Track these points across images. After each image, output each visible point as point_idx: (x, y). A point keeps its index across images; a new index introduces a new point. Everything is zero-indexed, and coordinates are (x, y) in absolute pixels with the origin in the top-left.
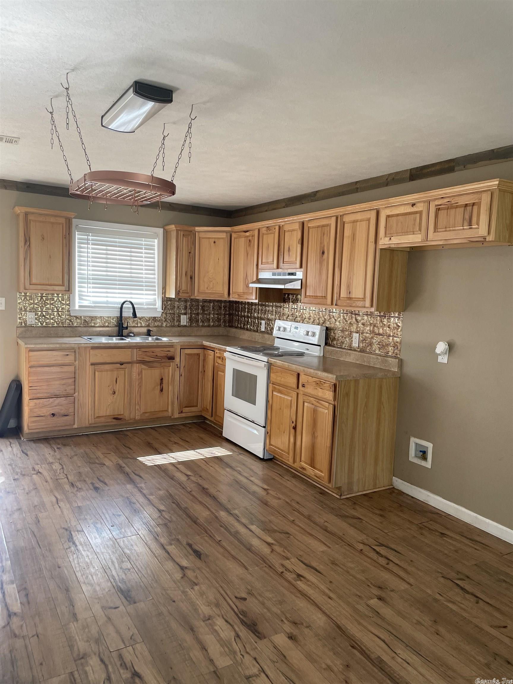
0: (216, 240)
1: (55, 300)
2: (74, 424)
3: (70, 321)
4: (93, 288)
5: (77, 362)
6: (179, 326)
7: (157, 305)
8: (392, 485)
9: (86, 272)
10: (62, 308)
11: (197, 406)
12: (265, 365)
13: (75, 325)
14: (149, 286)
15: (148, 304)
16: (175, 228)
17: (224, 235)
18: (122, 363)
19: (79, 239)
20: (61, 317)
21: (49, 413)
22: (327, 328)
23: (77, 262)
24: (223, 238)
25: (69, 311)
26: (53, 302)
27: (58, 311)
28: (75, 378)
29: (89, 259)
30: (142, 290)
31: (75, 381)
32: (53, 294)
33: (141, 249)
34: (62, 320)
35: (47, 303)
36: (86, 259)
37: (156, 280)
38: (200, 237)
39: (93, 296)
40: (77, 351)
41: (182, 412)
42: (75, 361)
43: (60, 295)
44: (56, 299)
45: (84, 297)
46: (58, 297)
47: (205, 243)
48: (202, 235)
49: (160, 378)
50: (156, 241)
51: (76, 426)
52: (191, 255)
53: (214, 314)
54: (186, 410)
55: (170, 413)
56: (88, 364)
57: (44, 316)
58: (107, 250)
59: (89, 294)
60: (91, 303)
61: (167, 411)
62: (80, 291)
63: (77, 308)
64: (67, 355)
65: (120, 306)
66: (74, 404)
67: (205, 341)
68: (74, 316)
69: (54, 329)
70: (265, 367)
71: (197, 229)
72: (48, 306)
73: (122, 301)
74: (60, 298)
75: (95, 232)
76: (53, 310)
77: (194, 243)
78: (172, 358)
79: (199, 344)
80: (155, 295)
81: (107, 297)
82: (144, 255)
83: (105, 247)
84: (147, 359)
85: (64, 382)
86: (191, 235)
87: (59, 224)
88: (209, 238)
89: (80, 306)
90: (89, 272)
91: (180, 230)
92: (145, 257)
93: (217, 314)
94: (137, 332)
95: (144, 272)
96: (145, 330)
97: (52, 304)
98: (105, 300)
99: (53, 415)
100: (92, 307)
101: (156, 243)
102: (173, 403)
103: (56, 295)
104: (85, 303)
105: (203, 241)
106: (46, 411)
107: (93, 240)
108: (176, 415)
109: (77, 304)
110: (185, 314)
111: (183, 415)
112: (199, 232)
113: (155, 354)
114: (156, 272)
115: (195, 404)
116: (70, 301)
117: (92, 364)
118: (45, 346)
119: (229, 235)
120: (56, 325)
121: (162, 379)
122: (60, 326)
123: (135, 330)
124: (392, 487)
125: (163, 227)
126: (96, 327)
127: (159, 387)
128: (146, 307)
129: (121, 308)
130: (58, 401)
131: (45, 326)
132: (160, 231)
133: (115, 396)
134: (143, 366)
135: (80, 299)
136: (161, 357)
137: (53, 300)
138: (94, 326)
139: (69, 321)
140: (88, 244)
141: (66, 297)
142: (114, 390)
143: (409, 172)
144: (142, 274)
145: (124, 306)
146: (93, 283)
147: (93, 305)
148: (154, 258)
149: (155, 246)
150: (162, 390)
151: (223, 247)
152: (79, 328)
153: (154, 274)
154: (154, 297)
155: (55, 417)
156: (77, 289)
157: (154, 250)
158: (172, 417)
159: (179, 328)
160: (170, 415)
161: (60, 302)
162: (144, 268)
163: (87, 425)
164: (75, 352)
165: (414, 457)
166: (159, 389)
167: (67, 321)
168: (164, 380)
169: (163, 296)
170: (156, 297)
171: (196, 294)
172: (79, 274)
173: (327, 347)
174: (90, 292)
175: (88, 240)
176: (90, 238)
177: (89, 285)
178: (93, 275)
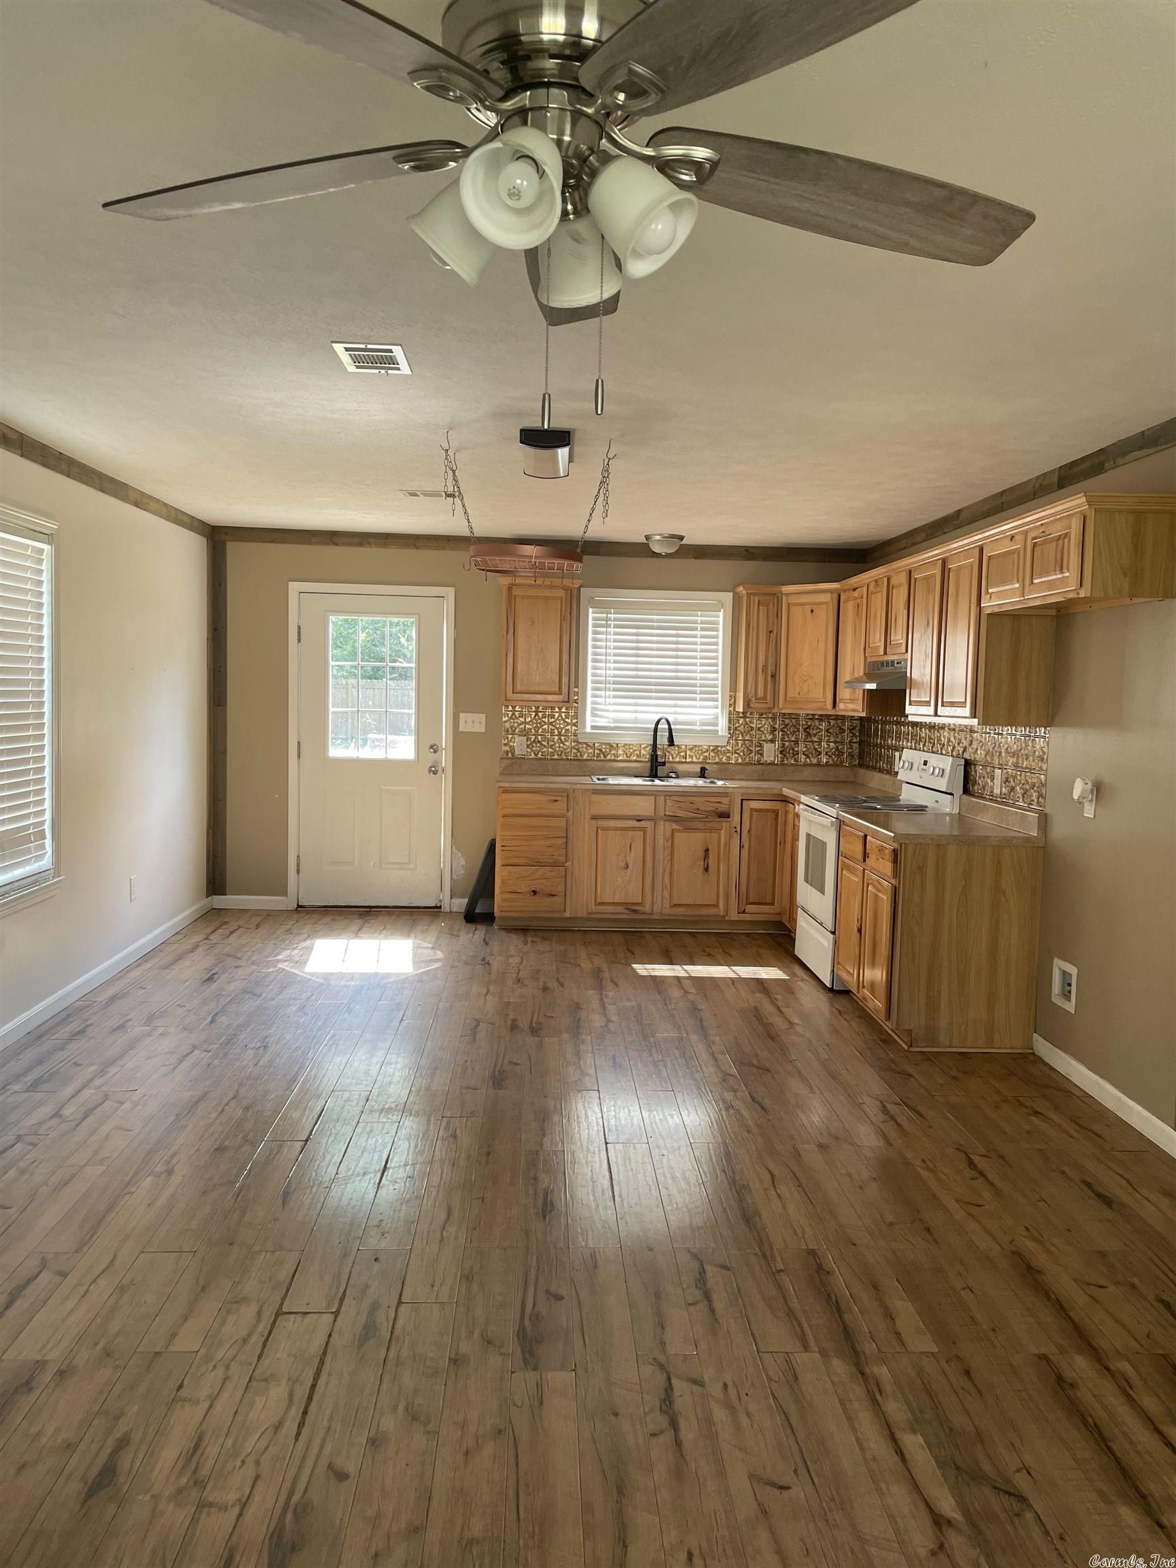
0: (815, 607)
1: (556, 717)
2: (565, 911)
3: (578, 750)
4: (615, 697)
5: (570, 813)
6: (759, 763)
7: (720, 725)
8: (1032, 1049)
9: (603, 672)
10: (566, 730)
11: (772, 904)
12: (832, 822)
13: (585, 757)
14: (708, 693)
15: (703, 724)
16: (744, 592)
17: (826, 598)
18: (639, 818)
19: (594, 619)
20: (564, 744)
21: (528, 889)
22: (966, 760)
23: (590, 657)
24: (825, 603)
25: (575, 735)
26: (553, 720)
27: (560, 734)
28: (566, 837)
29: (608, 651)
30: (695, 699)
31: (567, 842)
32: (553, 708)
33: (695, 629)
34: (566, 749)
35: (544, 722)
36: (604, 651)
37: (719, 682)
38: (789, 604)
39: (614, 711)
40: (571, 795)
41: (744, 912)
42: (568, 811)
43: (563, 710)
44: (557, 715)
45: (599, 713)
46: (560, 712)
47: (797, 612)
48: (793, 600)
49: (704, 849)
50: (721, 614)
51: (567, 914)
52: (773, 635)
53: (828, 742)
54: (750, 908)
55: (722, 911)
56: (588, 817)
57: (539, 742)
58: (637, 634)
59: (608, 707)
60: (609, 722)
61: (717, 906)
62: (593, 703)
63: (588, 730)
64: (556, 801)
65: (654, 726)
66: (566, 878)
67: (787, 788)
68: (585, 743)
69: (552, 762)
70: (832, 825)
71: (786, 589)
72: (546, 727)
73: (656, 718)
74: (563, 715)
75: (620, 607)
76: (552, 733)
77: (778, 615)
78: (725, 815)
79: (776, 792)
80: (716, 707)
81: (636, 712)
82: (699, 640)
83: (635, 631)
84: (680, 813)
85: (549, 842)
86: (773, 604)
87: (557, 598)
88: (803, 604)
89: (593, 727)
90: (608, 672)
91: (751, 594)
92: (702, 644)
93: (835, 742)
94: (684, 772)
95: (699, 668)
96: (697, 769)
97: (551, 724)
98: (632, 716)
99: (534, 892)
100: (611, 729)
101: (721, 618)
102: (727, 895)
103: (557, 710)
104: (602, 722)
105: (793, 609)
106: (524, 886)
107: (615, 620)
108: (734, 916)
109: (589, 722)
110: (772, 741)
111: (747, 917)
112: (787, 594)
113: (696, 807)
114: (720, 668)
115: (769, 901)
116: (578, 717)
117: (594, 818)
118: (524, 785)
119: (835, 596)
120: (556, 757)
121: (707, 850)
122: (562, 759)
123: (681, 768)
124: (1031, 1051)
125: (733, 590)
126: (617, 761)
127: (702, 863)
128: (699, 728)
129: (656, 730)
130: (541, 871)
131: (540, 759)
132: (728, 597)
133: (629, 872)
134: (675, 826)
135: (593, 715)
136: (706, 811)
137: (553, 717)
138: (614, 760)
139: (575, 751)
140: (608, 626)
141: (572, 713)
142: (626, 861)
143: (1056, 475)
144: (695, 672)
145: (659, 726)
146: (614, 690)
147: (613, 725)
148: (716, 644)
149: (718, 624)
150: (706, 869)
151: (825, 617)
152: (590, 763)
153: (716, 672)
154: (716, 710)
155: (537, 896)
156: (589, 699)
157: (716, 630)
158: (727, 918)
159: (760, 767)
160: (722, 913)
161: (564, 720)
162: (699, 661)
163: (585, 915)
164: (568, 796)
165: (1059, 995)
166: (702, 868)
167: (574, 751)
168: (710, 851)
169: (732, 709)
170: (719, 710)
171: (781, 706)
172: (594, 675)
173: (965, 797)
174: (609, 704)
175: (607, 619)
176: (612, 616)
177: (608, 693)
178: (615, 676)
